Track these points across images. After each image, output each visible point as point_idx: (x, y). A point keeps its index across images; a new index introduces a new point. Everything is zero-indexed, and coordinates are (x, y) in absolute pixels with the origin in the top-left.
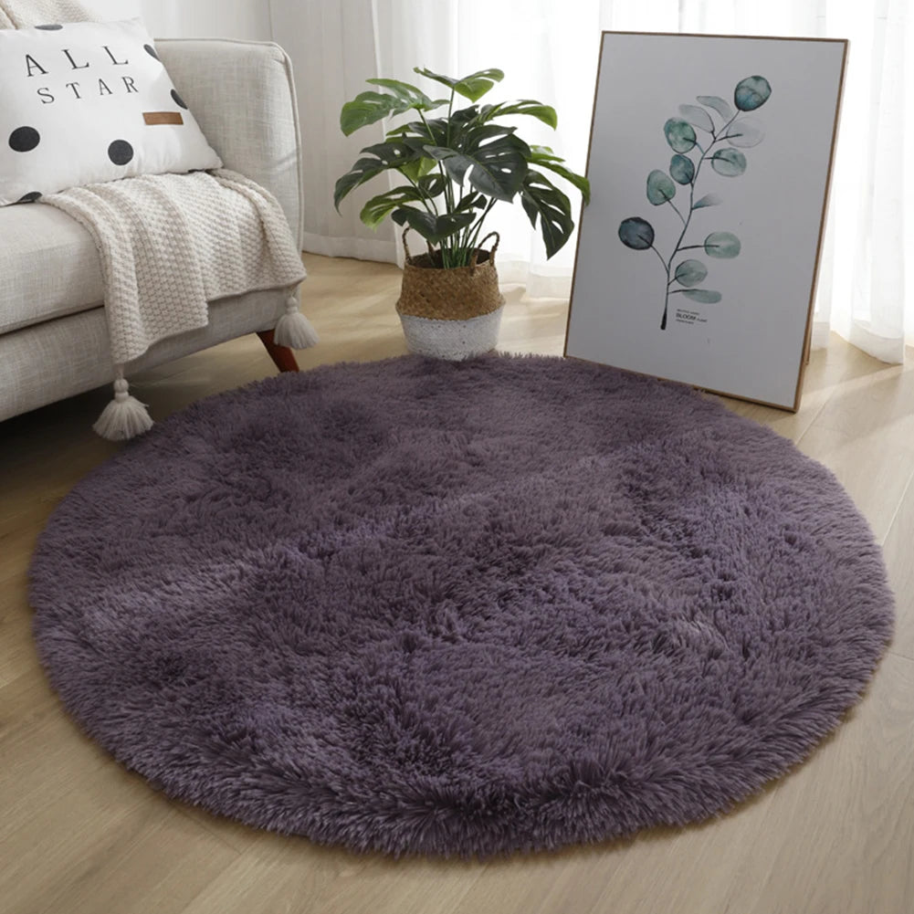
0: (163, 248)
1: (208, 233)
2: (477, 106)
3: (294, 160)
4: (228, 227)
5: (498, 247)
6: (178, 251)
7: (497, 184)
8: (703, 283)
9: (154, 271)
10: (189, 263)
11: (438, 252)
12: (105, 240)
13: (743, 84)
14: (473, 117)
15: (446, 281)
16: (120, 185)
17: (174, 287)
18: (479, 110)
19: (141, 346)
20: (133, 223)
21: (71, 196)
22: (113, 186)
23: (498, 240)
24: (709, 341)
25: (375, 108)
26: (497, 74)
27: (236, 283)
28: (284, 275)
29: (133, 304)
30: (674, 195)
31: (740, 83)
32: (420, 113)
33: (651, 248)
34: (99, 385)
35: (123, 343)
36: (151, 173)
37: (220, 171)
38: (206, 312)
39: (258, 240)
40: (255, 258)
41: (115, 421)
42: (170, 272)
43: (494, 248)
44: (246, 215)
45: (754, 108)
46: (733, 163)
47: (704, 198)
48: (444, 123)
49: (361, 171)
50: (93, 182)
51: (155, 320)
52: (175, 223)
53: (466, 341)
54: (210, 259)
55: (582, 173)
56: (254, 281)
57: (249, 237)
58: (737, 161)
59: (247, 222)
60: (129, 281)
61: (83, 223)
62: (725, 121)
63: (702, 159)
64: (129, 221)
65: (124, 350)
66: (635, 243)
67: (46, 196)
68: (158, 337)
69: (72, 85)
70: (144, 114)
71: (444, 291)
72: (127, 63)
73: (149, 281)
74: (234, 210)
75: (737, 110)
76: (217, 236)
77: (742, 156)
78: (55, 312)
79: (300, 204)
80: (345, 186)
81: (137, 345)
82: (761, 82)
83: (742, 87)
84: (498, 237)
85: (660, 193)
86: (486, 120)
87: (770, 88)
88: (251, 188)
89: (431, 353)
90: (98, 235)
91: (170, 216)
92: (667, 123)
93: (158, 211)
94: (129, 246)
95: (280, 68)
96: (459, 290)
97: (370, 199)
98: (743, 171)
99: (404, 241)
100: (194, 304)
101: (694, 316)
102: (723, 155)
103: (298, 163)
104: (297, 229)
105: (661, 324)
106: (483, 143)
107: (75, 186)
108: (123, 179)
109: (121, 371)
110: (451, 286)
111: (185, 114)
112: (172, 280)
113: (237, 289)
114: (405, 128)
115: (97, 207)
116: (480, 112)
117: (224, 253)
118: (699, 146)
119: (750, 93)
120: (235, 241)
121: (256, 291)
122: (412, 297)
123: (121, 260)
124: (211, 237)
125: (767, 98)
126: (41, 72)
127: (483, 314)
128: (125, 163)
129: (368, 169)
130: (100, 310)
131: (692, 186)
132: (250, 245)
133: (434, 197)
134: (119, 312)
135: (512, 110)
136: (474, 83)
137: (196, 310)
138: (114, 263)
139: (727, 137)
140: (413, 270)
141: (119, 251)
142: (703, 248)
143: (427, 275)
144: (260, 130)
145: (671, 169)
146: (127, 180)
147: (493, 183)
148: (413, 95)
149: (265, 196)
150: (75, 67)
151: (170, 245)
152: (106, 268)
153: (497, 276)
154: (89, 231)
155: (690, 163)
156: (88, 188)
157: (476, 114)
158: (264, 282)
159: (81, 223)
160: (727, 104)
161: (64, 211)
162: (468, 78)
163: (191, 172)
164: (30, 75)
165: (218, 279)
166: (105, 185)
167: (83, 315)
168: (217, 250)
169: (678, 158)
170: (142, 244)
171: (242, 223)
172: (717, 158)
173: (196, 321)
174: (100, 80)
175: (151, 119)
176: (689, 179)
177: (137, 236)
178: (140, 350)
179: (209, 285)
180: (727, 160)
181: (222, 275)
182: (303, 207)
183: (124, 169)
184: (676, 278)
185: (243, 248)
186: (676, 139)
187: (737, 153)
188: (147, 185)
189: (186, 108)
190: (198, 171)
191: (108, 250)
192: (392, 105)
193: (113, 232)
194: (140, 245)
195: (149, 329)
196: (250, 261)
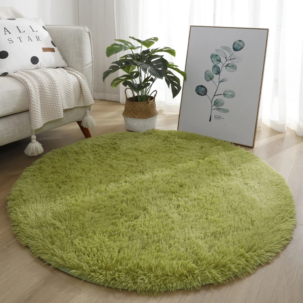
0: (49, 92)
1: (63, 87)
2: (150, 49)
3: (91, 64)
4: (70, 86)
5: (156, 95)
6: (54, 93)
7: (157, 73)
8: (223, 106)
9: (46, 99)
10: (57, 97)
11: (136, 96)
12: (30, 88)
13: (236, 43)
14: (148, 53)
15: (139, 106)
16: (34, 71)
17: (52, 105)
18: (150, 50)
19: (41, 124)
20: (39, 83)
21: (18, 74)
22: (32, 71)
23: (156, 93)
24: (225, 125)
25: (117, 49)
26: (156, 39)
27: (71, 104)
28: (88, 102)
29: (39, 110)
30: (213, 78)
31: (235, 42)
32: (132, 50)
33: (206, 95)
34: (25, 137)
35: (35, 123)
36: (45, 68)
37: (66, 68)
38: (63, 113)
39: (79, 90)
40: (78, 96)
41: (31, 150)
42: (51, 100)
43: (155, 96)
44: (75, 82)
45: (239, 50)
46: (232, 68)
47: (223, 79)
48: (139, 55)
49: (112, 69)
50: (25, 70)
51: (45, 115)
52: (53, 83)
53: (146, 126)
54: (64, 96)
55: (184, 71)
56: (77, 104)
57: (76, 89)
58: (234, 67)
59: (76, 84)
60: (38, 102)
61: (23, 83)
62: (230, 54)
63: (223, 66)
64: (38, 82)
65: (35, 125)
66: (201, 94)
67: (10, 73)
68: (46, 121)
69: (19, 38)
70: (43, 48)
71: (139, 109)
72: (37, 31)
73: (44, 102)
74: (72, 80)
75: (233, 51)
76: (66, 88)
77: (235, 65)
78: (13, 112)
79: (92, 80)
80: (106, 74)
81: (40, 124)
82: (241, 42)
83: (235, 44)
84: (157, 92)
85: (209, 77)
86: (153, 54)
87: (244, 44)
88: (77, 73)
89: (134, 130)
90: (28, 87)
91: (51, 81)
92: (211, 55)
93: (47, 79)
94: (38, 90)
95: (88, 34)
96: (144, 109)
97: (114, 79)
98: (236, 70)
99: (125, 93)
100: (58, 110)
101: (220, 117)
102: (229, 65)
103: (92, 66)
104: (91, 88)
105: (209, 120)
106: (152, 60)
107: (20, 71)
108: (35, 69)
109: (34, 132)
110: (141, 108)
111: (56, 49)
112: (51, 102)
113: (72, 106)
114: (126, 56)
115: (27, 77)
116: (151, 51)
117: (68, 94)
118: (221, 62)
119: (238, 45)
120: (72, 90)
121: (77, 107)
122: (128, 111)
123: (35, 95)
124: (64, 89)
125: (243, 47)
126: (9, 33)
127: (151, 117)
128: (36, 64)
129: (114, 69)
130: (27, 112)
131: (219, 75)
132: (77, 92)
133: (135, 78)
134: (34, 112)
135: (161, 50)
136: (148, 42)
137: (59, 112)
138: (33, 96)
139: (230, 59)
140: (129, 102)
141: (35, 92)
142: (223, 95)
143: (133, 104)
144: (80, 55)
145: (212, 70)
146: (36, 70)
147: (156, 73)
148: (130, 45)
149: (81, 76)
150: (20, 32)
151: (51, 91)
152: (30, 97)
153: (155, 105)
154: (24, 85)
155: (219, 68)
156: (24, 72)
157: (150, 51)
158: (81, 105)
159: (22, 83)
160: (231, 49)
161: (16, 79)
162: (147, 40)
163: (57, 68)
164: (5, 34)
165: (66, 103)
166: (29, 71)
167: (21, 113)
168: (66, 93)
169: (215, 66)
170: (42, 90)
171: (74, 85)
172: (227, 66)
173: (59, 116)
174: (28, 37)
175: (45, 50)
176: (218, 73)
177: (40, 88)
178: (41, 125)
179: (63, 104)
180: (231, 67)
181: (67, 101)
182: (93, 80)
183: (35, 66)
184: (214, 105)
185: (74, 93)
186: (214, 60)
187: (234, 65)
188: (43, 71)
189: (56, 47)
190: (59, 67)
191: (31, 91)
192: (123, 48)
193: (32, 86)
194: (41, 90)
195: (43, 119)
196: (76, 97)
